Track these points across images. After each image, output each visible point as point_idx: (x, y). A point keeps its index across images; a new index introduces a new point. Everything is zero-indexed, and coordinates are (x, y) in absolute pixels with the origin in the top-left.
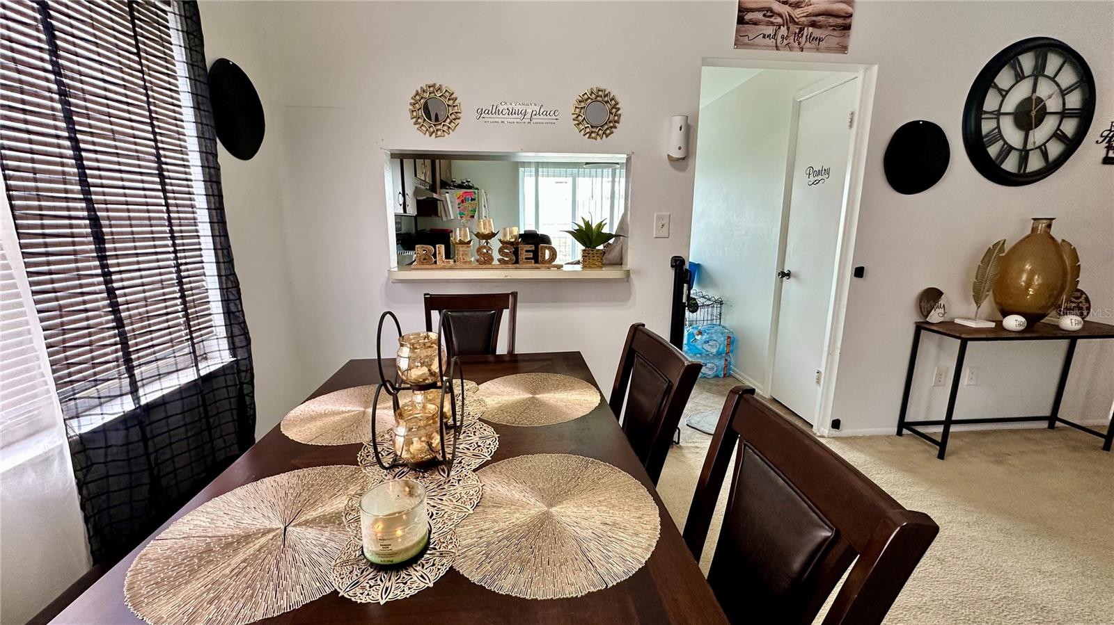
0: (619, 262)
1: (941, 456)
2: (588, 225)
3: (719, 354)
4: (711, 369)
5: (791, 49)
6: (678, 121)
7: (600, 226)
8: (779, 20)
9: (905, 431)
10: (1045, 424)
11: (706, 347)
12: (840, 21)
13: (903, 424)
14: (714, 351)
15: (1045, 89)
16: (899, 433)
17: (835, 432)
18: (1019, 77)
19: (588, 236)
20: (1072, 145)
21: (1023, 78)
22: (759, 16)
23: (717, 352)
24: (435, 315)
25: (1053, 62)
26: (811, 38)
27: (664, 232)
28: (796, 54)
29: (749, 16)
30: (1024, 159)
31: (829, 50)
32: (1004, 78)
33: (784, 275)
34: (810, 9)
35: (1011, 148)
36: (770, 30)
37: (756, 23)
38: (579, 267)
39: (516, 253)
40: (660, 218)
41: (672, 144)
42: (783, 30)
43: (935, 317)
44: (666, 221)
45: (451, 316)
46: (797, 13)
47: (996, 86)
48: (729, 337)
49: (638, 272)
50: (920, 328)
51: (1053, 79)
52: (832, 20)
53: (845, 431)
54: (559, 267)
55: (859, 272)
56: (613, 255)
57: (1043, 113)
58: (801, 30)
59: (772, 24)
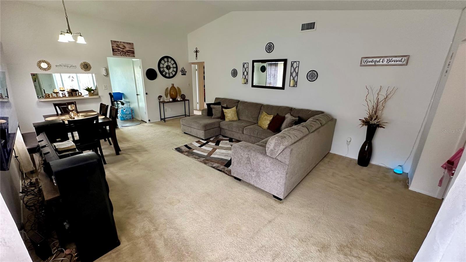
0: (97, 94)
1: (165, 122)
2: (88, 88)
3: (130, 114)
4: (128, 117)
5: (124, 56)
6: (104, 69)
7: (91, 88)
8: (121, 51)
9: (162, 120)
10: (185, 116)
11: (126, 112)
12: (132, 52)
13: (161, 119)
14: (128, 113)
15: (169, 64)
16: (161, 121)
17: (150, 122)
18: (165, 62)
19: (89, 90)
20: (176, 72)
21: (166, 62)
22: (117, 50)
23: (129, 113)
24: (57, 107)
25: (170, 60)
26: (127, 54)
27: (106, 88)
28: (125, 57)
29: (115, 50)
30: (169, 75)
31: (131, 56)
32: (163, 62)
33: (137, 95)
34: (126, 50)
35: (167, 73)
36: (119, 53)
37: (116, 51)
38: (88, 96)
39: (72, 94)
40: (104, 86)
41: (104, 73)
42: (122, 53)
43: (161, 100)
44: (106, 86)
45: (61, 107)
46: (124, 50)
47: (162, 63)
48: (131, 110)
49: (102, 96)
50: (160, 102)
51: (170, 62)
52: (131, 52)
53: (151, 121)
54: (83, 96)
55: (146, 94)
56: (96, 93)
57: (170, 68)
58: (125, 53)
59: (119, 52)
